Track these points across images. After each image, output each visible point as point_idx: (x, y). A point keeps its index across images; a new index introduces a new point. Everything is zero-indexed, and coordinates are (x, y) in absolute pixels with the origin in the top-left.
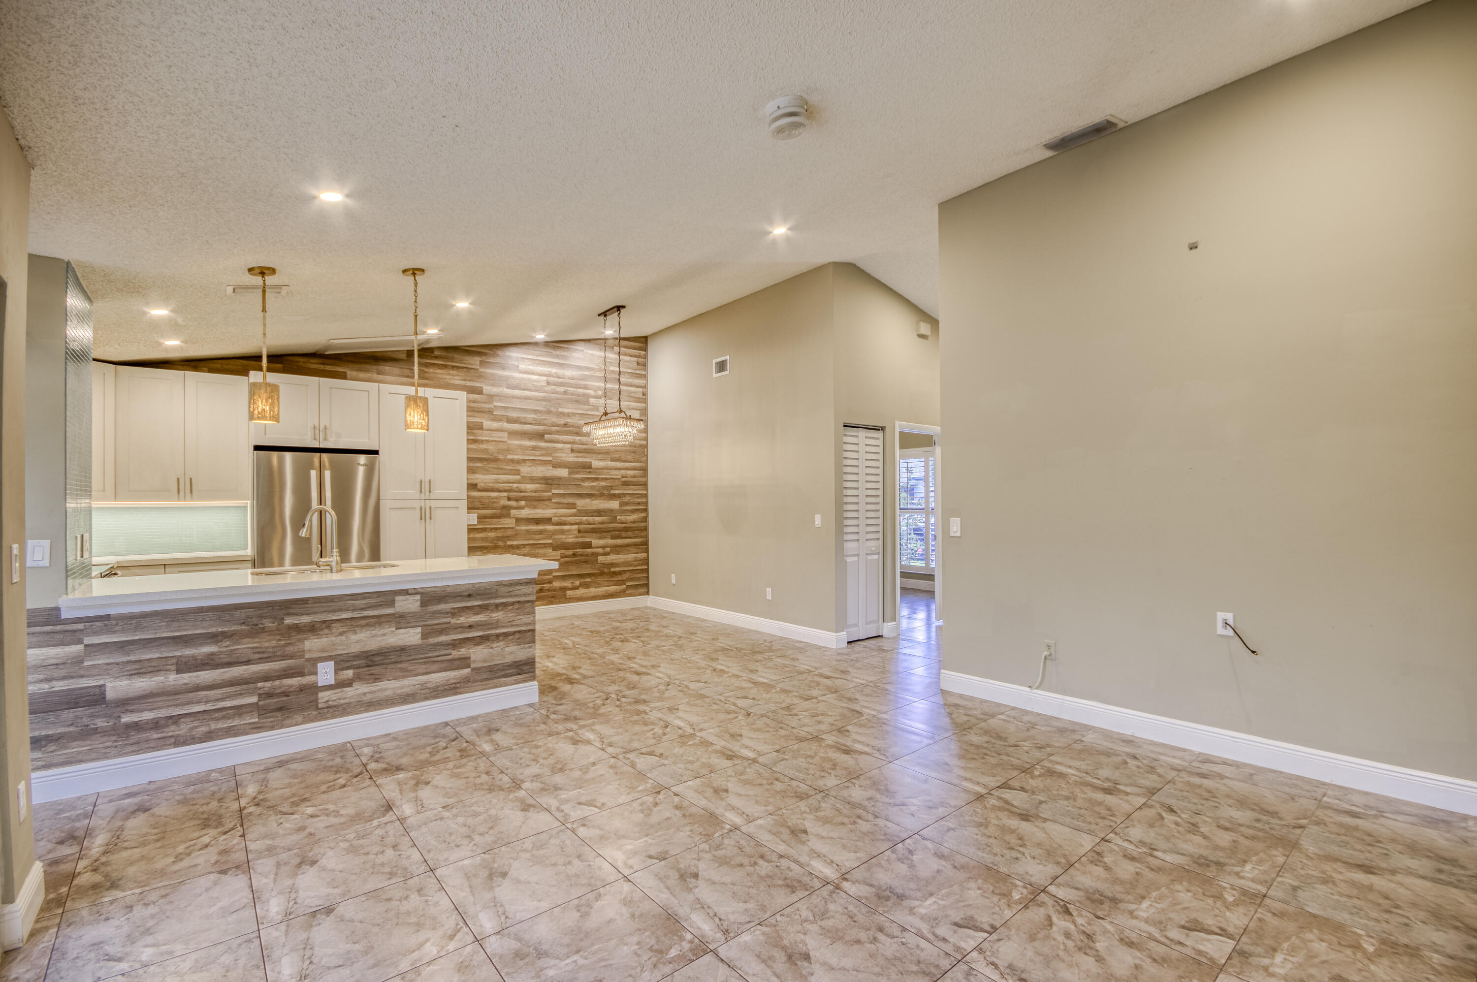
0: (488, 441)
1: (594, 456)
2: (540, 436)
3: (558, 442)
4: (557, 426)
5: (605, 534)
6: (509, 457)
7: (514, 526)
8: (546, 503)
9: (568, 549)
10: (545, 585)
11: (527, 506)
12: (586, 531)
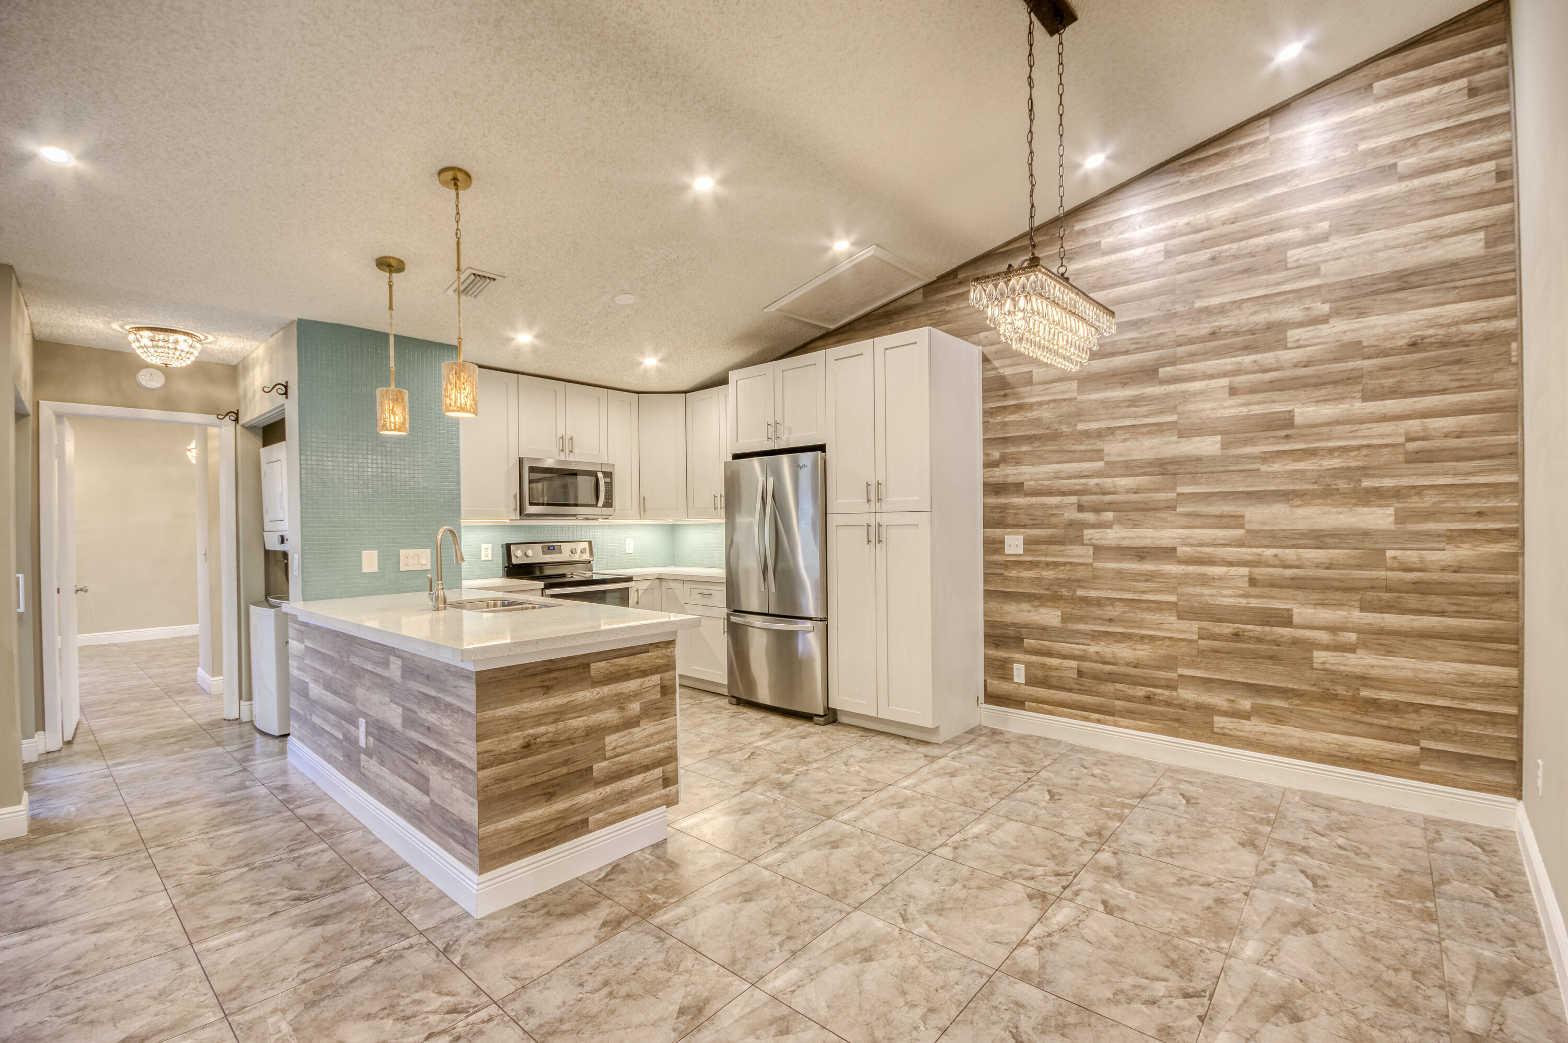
0: (1040, 404)
1: (1302, 394)
2: (1149, 373)
3: (1192, 378)
4: (1192, 341)
5: (1338, 595)
6: (1081, 427)
7: (1090, 561)
8: (1163, 515)
9: (1221, 620)
10: (1159, 691)
11: (1118, 521)
12: (1274, 584)
